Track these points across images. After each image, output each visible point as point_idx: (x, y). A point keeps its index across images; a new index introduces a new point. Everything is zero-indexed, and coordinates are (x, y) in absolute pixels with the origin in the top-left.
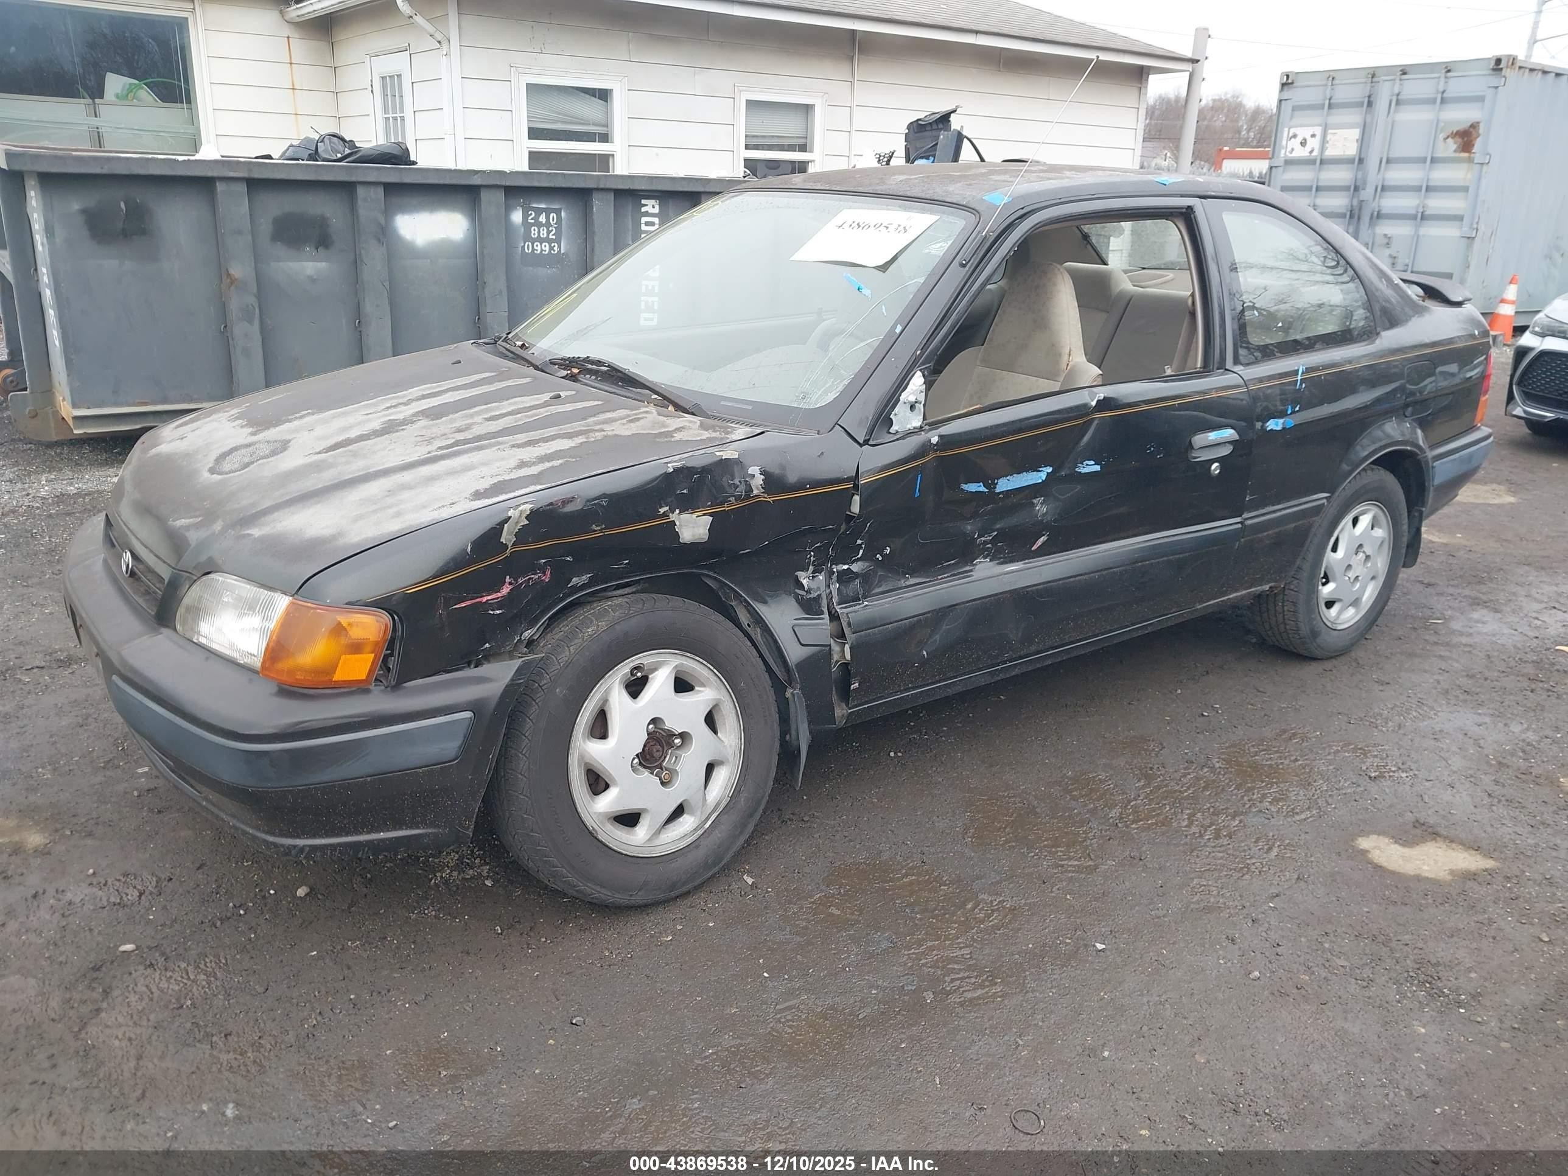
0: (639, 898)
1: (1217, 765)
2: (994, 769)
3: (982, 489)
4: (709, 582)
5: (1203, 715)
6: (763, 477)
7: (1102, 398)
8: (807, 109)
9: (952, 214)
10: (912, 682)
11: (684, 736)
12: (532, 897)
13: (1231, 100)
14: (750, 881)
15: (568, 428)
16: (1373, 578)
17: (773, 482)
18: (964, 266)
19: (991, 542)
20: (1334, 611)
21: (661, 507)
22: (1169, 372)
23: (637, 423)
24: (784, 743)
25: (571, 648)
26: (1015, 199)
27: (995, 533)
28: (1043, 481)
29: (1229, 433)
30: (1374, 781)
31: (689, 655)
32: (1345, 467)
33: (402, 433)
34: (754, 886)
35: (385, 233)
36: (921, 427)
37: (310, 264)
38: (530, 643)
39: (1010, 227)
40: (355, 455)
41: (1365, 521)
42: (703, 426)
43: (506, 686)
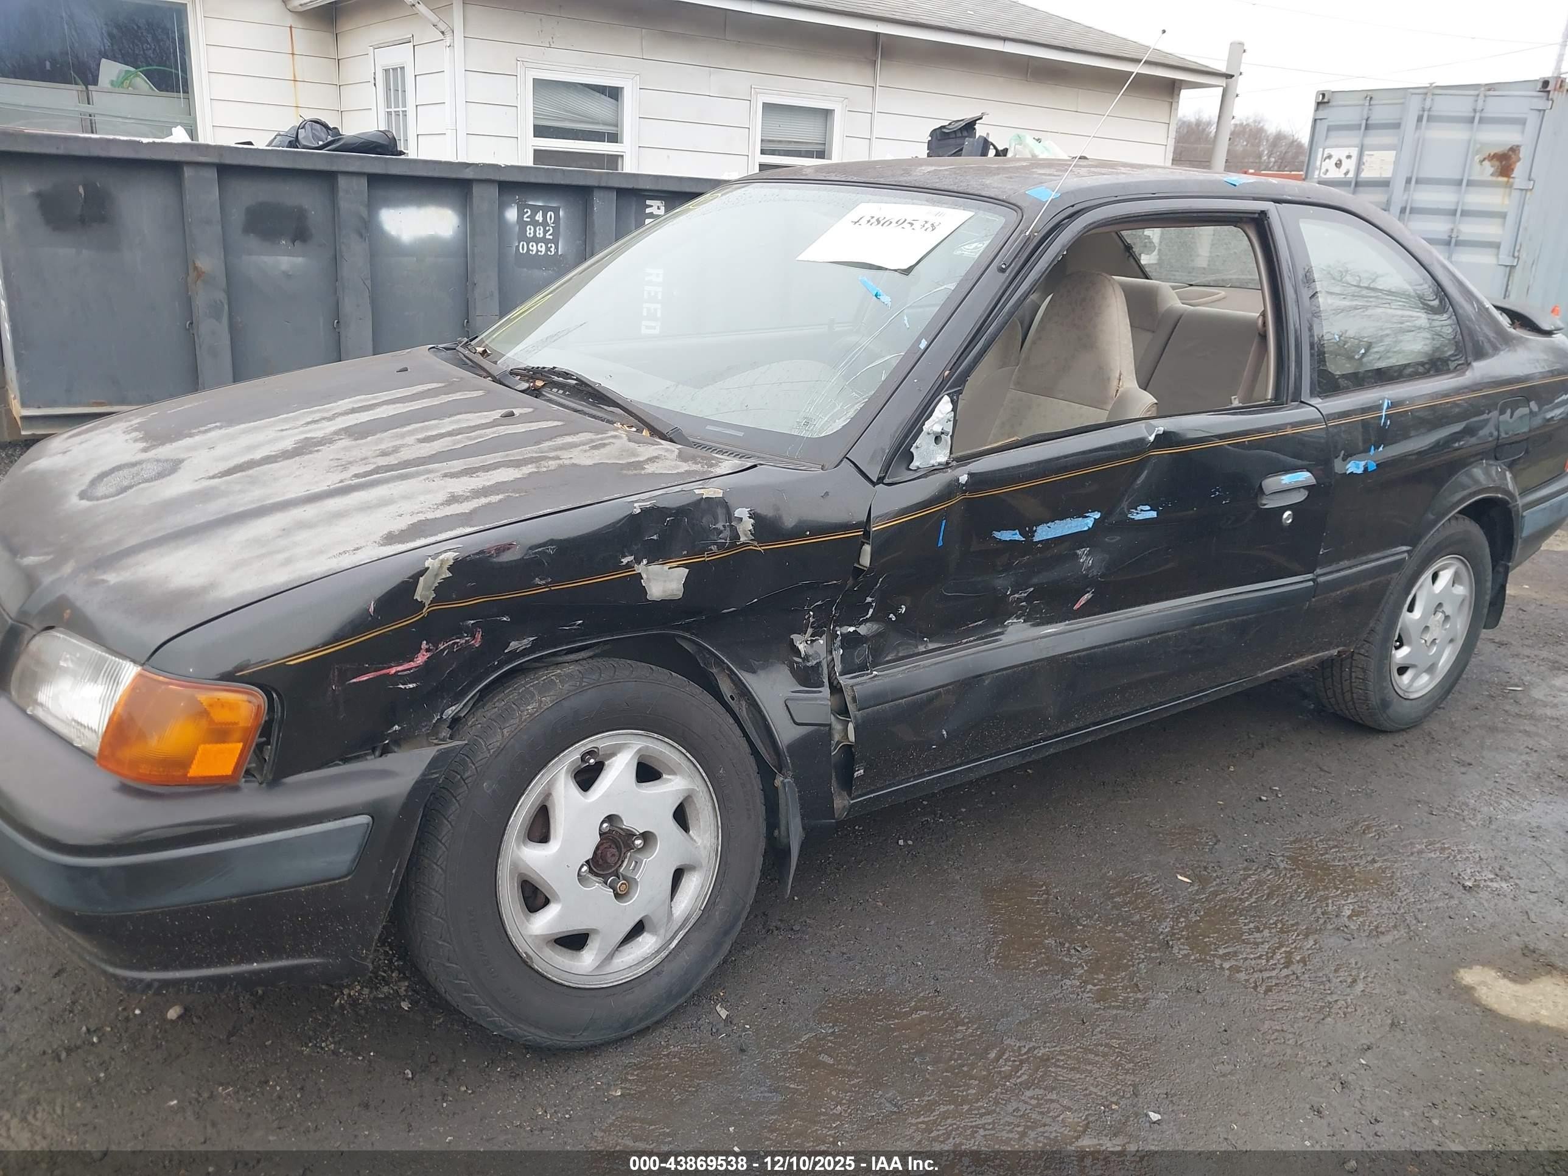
0: (584, 1039)
1: (1282, 865)
2: (1022, 865)
3: (1018, 537)
4: (686, 645)
5: (1261, 799)
6: (752, 521)
7: (1161, 432)
8: (826, 114)
9: (989, 210)
10: (927, 767)
11: (647, 837)
12: (456, 1027)
13: (1253, 125)
14: (724, 1014)
15: (515, 454)
16: (1451, 641)
17: (765, 527)
18: (1002, 271)
19: (1026, 599)
20: (1406, 678)
21: (624, 556)
22: (1236, 403)
23: (603, 451)
24: (770, 838)
25: (505, 731)
26: (1064, 195)
27: (1032, 589)
28: (1089, 529)
29: (1304, 477)
30: (1469, 891)
31: (656, 735)
32: (1431, 516)
33: (316, 455)
34: (729, 1021)
35: (369, 228)
36: (947, 463)
37: (285, 259)
38: (456, 721)
39: (1057, 228)
40: (253, 481)
41: (1445, 577)
42: (682, 457)
43: (417, 782)
